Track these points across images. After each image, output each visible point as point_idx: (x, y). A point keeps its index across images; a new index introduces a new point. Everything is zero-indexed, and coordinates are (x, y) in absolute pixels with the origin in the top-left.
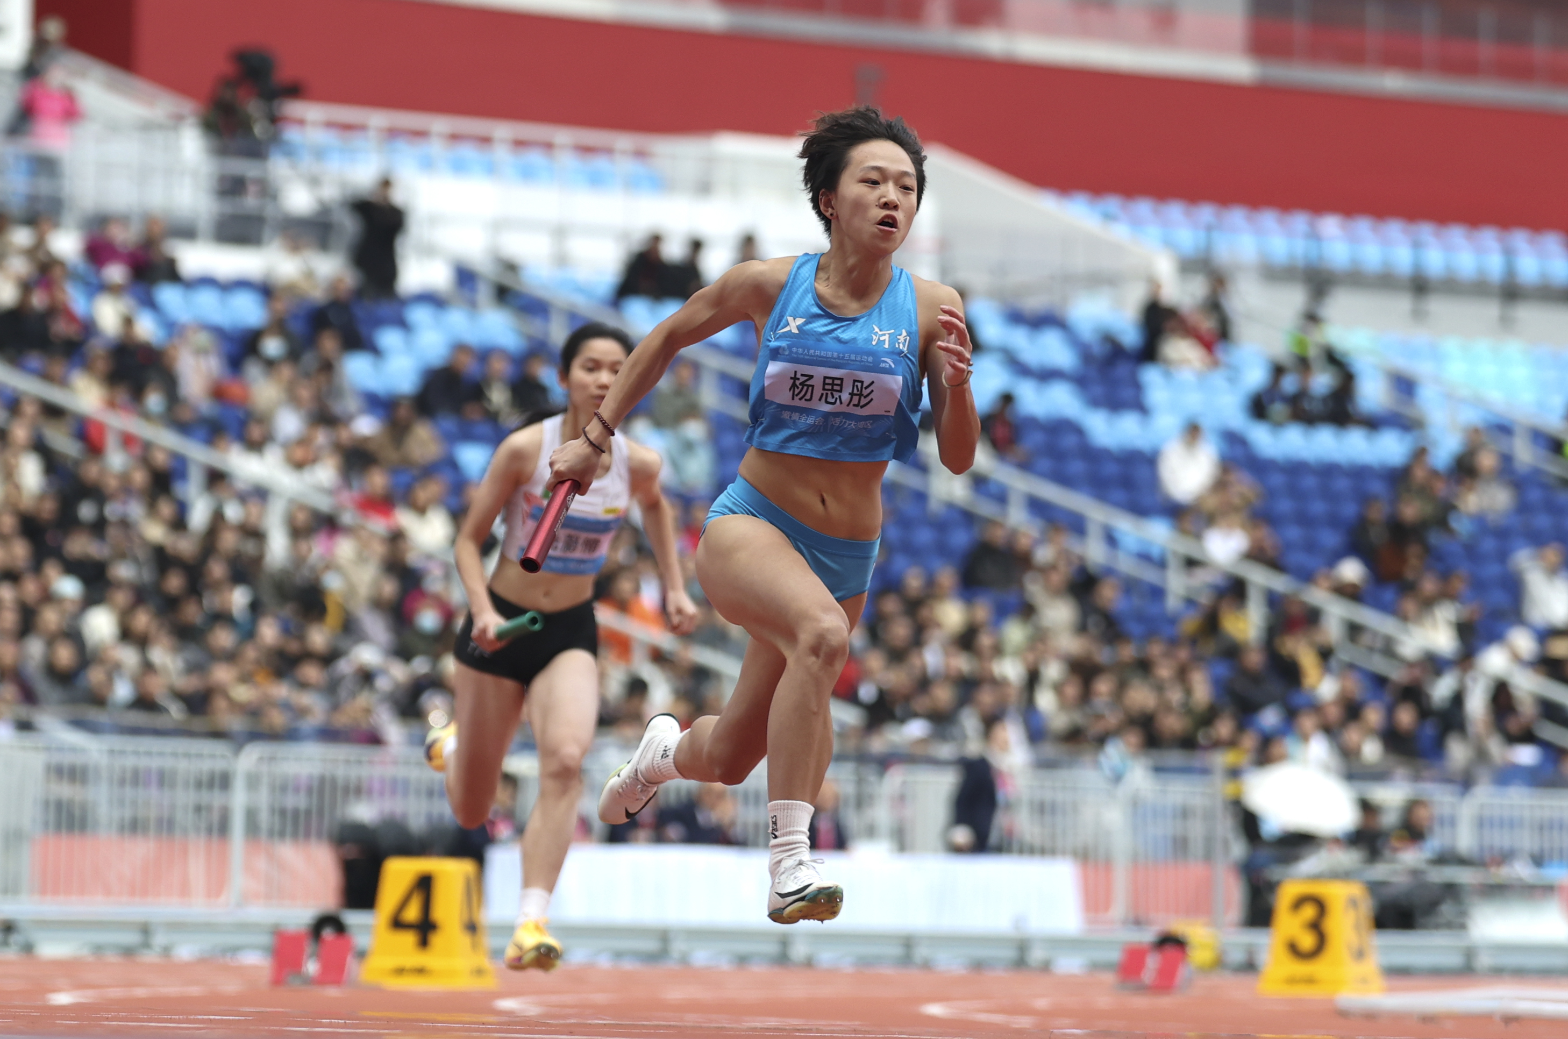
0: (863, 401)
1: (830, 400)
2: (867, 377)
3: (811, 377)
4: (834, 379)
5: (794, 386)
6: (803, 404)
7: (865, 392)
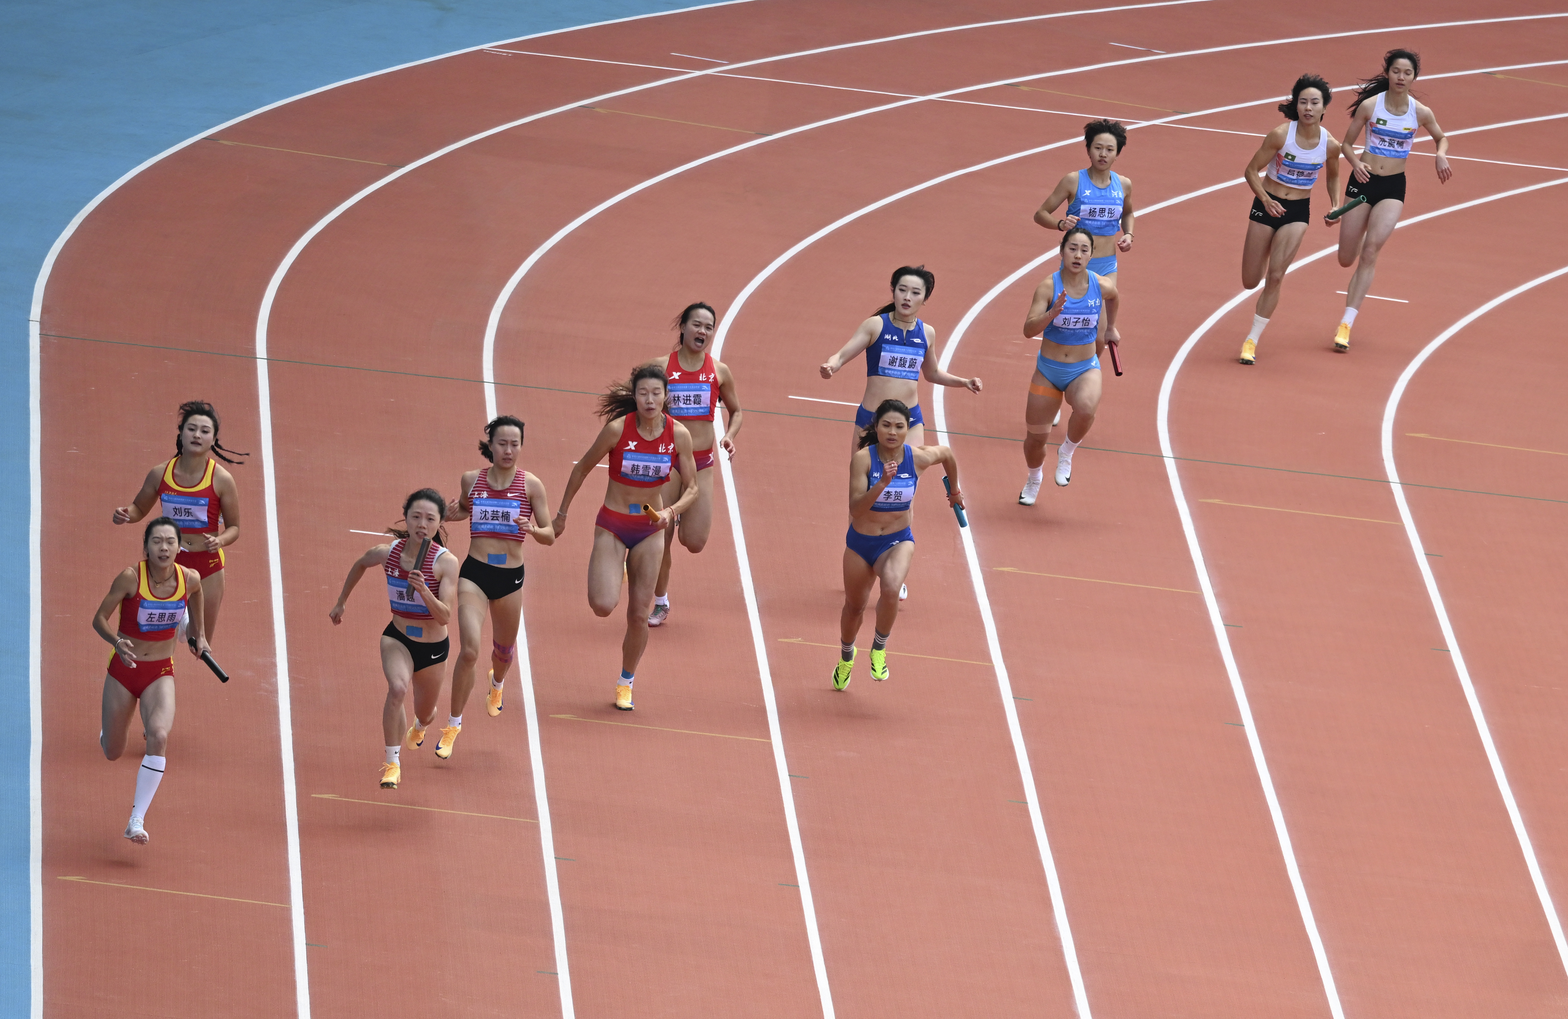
0: (1112, 215)
1: (1101, 215)
2: (1112, 207)
3: (1095, 209)
4: (1102, 209)
5: (1090, 212)
6: (1093, 218)
7: (1113, 212)
